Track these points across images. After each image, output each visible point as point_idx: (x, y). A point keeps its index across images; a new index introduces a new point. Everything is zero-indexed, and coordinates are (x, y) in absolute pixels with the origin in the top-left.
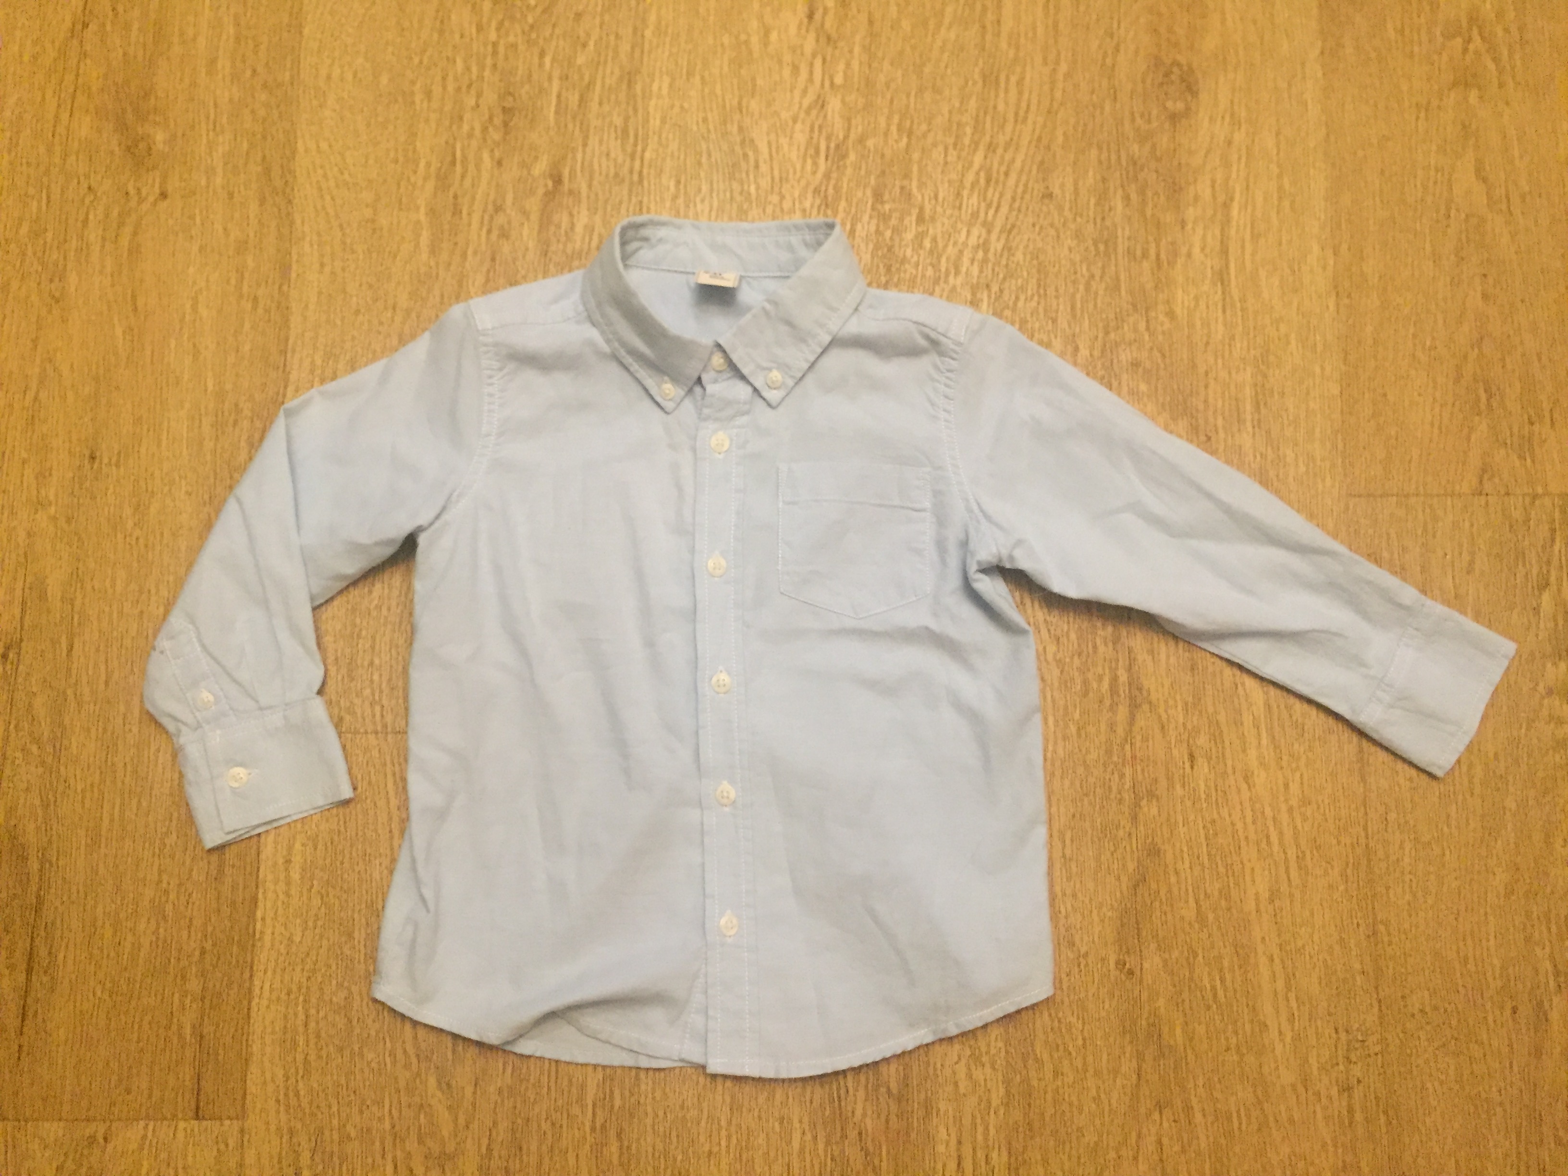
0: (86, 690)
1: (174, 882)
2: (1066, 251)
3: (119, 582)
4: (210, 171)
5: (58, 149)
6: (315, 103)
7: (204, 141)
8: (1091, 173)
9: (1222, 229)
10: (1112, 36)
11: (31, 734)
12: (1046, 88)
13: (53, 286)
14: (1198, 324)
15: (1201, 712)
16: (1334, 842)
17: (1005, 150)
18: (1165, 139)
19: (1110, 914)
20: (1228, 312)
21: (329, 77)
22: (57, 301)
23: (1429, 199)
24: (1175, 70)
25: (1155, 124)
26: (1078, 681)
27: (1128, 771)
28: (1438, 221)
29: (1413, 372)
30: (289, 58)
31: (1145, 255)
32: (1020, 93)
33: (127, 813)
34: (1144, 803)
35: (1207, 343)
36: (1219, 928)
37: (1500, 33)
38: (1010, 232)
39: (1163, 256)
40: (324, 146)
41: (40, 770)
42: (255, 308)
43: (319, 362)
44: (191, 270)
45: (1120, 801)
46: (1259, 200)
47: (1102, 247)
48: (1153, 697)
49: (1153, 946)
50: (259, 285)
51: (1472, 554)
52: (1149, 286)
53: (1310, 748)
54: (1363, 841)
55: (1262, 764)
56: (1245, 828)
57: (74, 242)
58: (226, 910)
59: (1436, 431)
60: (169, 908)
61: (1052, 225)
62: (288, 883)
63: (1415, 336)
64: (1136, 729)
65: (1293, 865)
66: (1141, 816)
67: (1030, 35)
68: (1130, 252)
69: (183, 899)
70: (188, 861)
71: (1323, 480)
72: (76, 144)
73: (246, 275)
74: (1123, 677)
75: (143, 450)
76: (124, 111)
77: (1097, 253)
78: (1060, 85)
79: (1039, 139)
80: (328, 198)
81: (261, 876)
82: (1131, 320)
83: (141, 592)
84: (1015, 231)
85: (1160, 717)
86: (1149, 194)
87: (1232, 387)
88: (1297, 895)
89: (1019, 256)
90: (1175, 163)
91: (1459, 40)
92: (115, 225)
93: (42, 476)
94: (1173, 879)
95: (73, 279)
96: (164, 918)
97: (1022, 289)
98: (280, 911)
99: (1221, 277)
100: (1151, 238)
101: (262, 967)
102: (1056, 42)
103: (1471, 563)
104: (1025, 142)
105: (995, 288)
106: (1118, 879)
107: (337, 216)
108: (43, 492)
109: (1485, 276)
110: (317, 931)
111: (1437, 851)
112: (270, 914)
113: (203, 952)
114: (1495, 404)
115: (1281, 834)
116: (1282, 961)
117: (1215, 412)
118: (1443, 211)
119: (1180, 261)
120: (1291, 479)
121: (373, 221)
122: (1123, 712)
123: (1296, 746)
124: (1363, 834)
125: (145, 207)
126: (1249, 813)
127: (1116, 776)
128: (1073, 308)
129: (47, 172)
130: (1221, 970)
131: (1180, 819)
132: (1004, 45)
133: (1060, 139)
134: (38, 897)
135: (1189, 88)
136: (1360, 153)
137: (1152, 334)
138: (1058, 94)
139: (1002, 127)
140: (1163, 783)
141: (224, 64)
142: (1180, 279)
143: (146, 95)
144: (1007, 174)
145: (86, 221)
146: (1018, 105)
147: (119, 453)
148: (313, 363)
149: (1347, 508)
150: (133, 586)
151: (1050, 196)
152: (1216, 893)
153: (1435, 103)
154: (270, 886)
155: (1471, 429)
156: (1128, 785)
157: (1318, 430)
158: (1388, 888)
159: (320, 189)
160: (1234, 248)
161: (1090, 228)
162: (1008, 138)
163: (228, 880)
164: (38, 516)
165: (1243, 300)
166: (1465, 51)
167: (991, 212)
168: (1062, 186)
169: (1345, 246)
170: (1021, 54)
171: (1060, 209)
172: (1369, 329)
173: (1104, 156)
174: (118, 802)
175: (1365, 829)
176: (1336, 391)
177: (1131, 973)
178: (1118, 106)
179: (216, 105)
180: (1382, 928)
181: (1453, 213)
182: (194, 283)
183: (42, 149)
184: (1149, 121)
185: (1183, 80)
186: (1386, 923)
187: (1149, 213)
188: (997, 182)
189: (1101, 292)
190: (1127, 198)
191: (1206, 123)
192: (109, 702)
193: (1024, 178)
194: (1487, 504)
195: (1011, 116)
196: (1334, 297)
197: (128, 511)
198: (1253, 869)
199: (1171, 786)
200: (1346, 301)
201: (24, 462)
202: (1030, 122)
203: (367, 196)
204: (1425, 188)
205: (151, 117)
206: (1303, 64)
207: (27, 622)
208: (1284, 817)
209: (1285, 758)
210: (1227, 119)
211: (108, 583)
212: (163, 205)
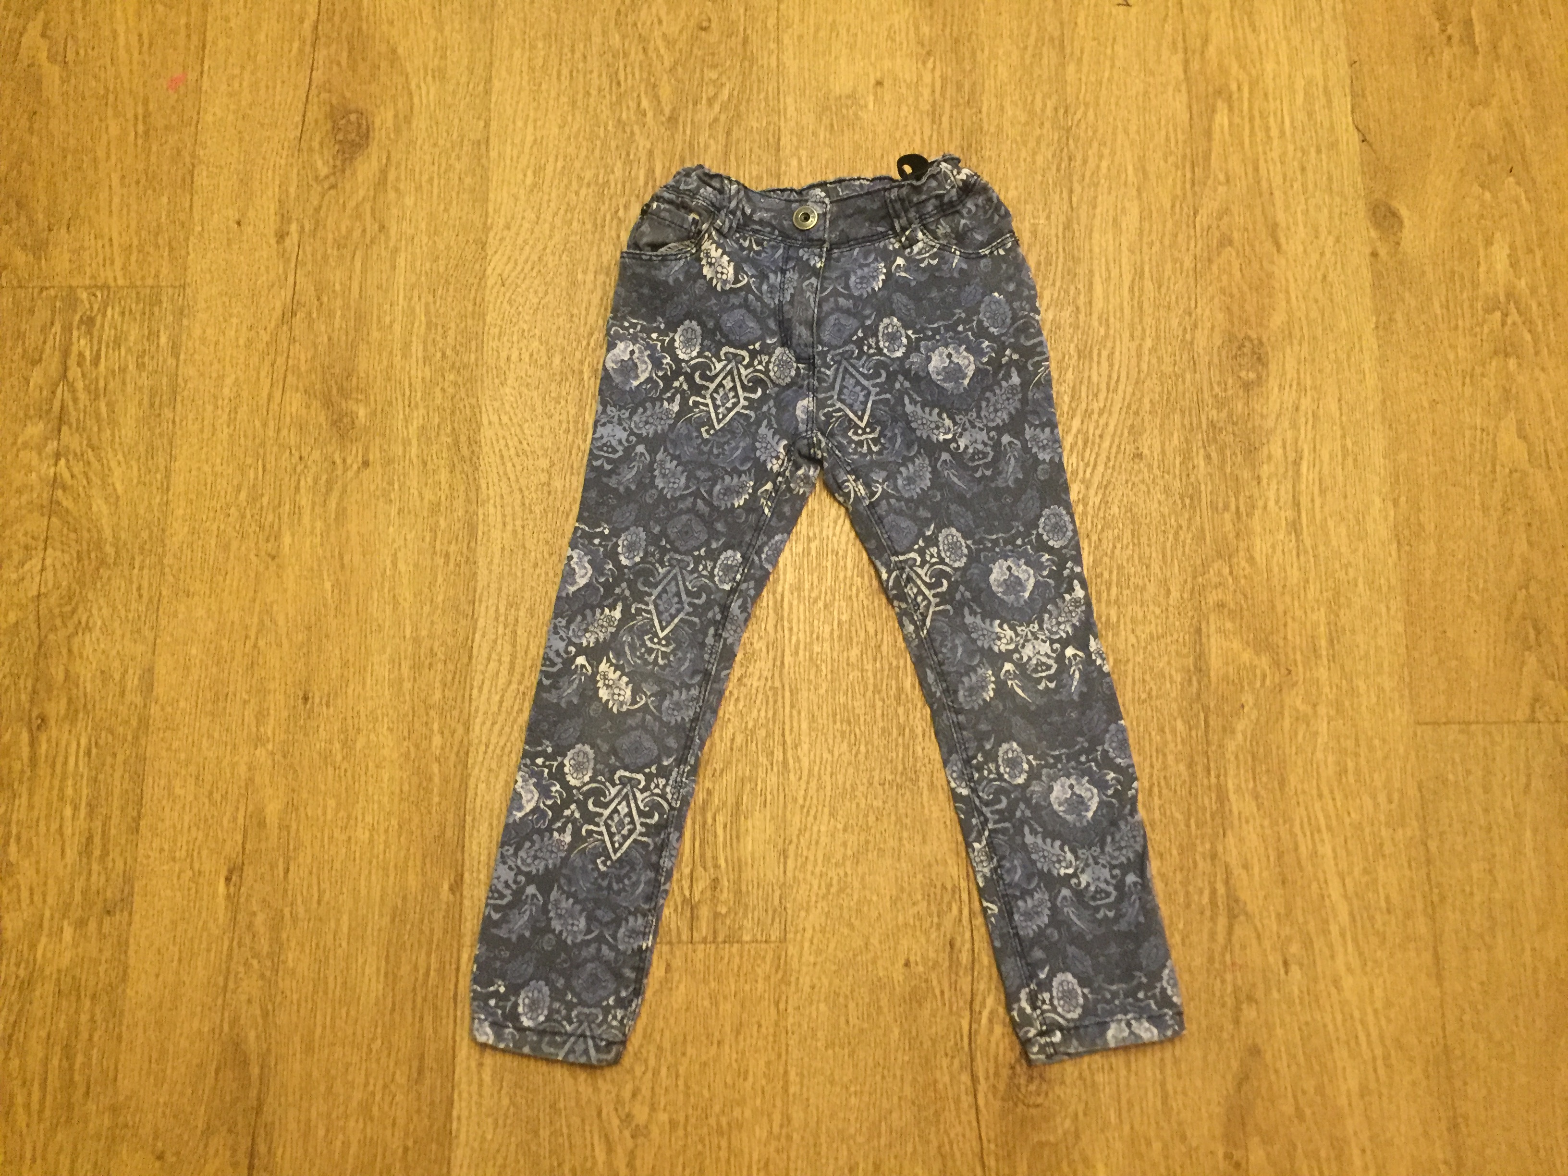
0: (301, 910)
1: (380, 1083)
2: (1156, 505)
3: (329, 811)
4: (406, 443)
5: (271, 424)
6: (497, 381)
7: (401, 416)
8: (1176, 435)
9: (1294, 487)
10: (1190, 315)
11: (252, 948)
12: (1134, 361)
13: (270, 545)
14: (1276, 569)
15: (1292, 924)
16: (1416, 1041)
17: (1100, 414)
18: (1240, 406)
19: (1217, 1110)
20: (1302, 558)
21: (508, 359)
22: (273, 558)
23: (1477, 455)
24: (1247, 344)
25: (1230, 392)
26: (1182, 894)
27: (1229, 977)
28: (1485, 476)
29: (1469, 612)
30: (473, 343)
31: (1226, 508)
32: (1111, 366)
33: (338, 1021)
34: (1244, 1006)
35: (1284, 586)
36: (1316, 1123)
37: (1534, 307)
38: (1106, 487)
39: (1242, 509)
40: (505, 419)
41: (260, 983)
42: (446, 563)
43: (502, 610)
44: (391, 529)
45: (1223, 1005)
46: (1326, 457)
47: (1187, 501)
48: (1249, 908)
49: (1256, 1139)
50: (450, 543)
51: (1529, 776)
52: (1231, 536)
53: (1392, 955)
54: (1441, 1041)
55: (1349, 970)
56: (1336, 1029)
57: (287, 506)
58: (426, 1109)
59: (1491, 664)
60: (375, 1110)
61: (1143, 482)
62: (481, 1085)
63: (1469, 580)
64: (1235, 939)
65: (1380, 1063)
66: (1242, 1019)
67: (1118, 315)
68: (1213, 506)
69: (388, 1099)
70: (392, 1064)
71: (1393, 711)
72: (288, 419)
73: (439, 534)
74: (1221, 890)
75: (350, 691)
76: (330, 392)
77: (1184, 506)
78: (1146, 358)
79: (1129, 406)
80: (509, 465)
81: (456, 1076)
82: (1216, 566)
83: (349, 817)
84: (1111, 487)
85: (1256, 929)
86: (1228, 452)
87: (1309, 625)
88: (1385, 1091)
89: (1115, 510)
90: (1250, 425)
91: (1498, 314)
92: (324, 490)
93: (261, 716)
94: (1273, 1077)
95: (287, 540)
96: (372, 1119)
97: (1119, 538)
98: (474, 1110)
99: (1295, 527)
100: (1231, 493)
101: (458, 1163)
102: (1141, 321)
103: (1528, 786)
104: (1116, 408)
105: (1094, 538)
106: (1224, 1077)
107: (517, 481)
108: (262, 729)
109: (1529, 524)
110: (508, 1129)
111: (1508, 1048)
112: (464, 1113)
113: (406, 1149)
114: (1542, 641)
115: (1368, 1035)
116: (1373, 1151)
117: (1294, 648)
118: (1489, 467)
119: (1258, 512)
120: (1364, 708)
121: (549, 485)
122: (1222, 921)
123: (1379, 953)
124: (1441, 1034)
125: (350, 474)
126: (1339, 1018)
127: (1218, 980)
128: (1164, 555)
129: (263, 444)
130: (1318, 1161)
131: (1278, 1021)
132: (1095, 323)
133: (1147, 406)
134: (259, 1099)
135: (1259, 359)
136: (1414, 416)
137: (1236, 579)
138: (1144, 367)
139: (1096, 395)
140: (1261, 986)
141: (416, 348)
142: (1258, 529)
143: (349, 376)
144: (1101, 436)
145: (297, 489)
146: (1110, 377)
147: (329, 695)
148: (497, 610)
149: (1415, 734)
150: (342, 814)
151: (1139, 456)
152: (1312, 1090)
153: (1478, 370)
154: (464, 1086)
155: (1523, 663)
156: (1230, 989)
157: (1386, 664)
158: (1465, 1084)
159: (502, 457)
160: (1304, 500)
161: (1177, 483)
162: (1102, 405)
163: (428, 1082)
164: (258, 752)
165: (1315, 547)
166: (1504, 324)
167: (1089, 471)
168: (1150, 447)
169: (1403, 499)
170: (1112, 332)
171: (1150, 467)
172: (1428, 574)
173: (1186, 422)
174: (329, 1011)
175: (1444, 1028)
176: (1400, 628)
177: (1237, 1165)
178: (1198, 376)
179: (410, 385)
180: (1460, 1120)
181: (1498, 468)
182: (394, 541)
183: (258, 424)
184: (1226, 390)
185: (1254, 353)
186: (1466, 1118)
187: (1228, 471)
188: (1093, 443)
189: (1189, 541)
190: (1208, 457)
191: (1276, 389)
192: (321, 919)
193: (1117, 441)
194: (1540, 732)
195: (1103, 386)
196: (1395, 546)
197: (337, 746)
198: (1344, 1068)
199: (1267, 992)
200: (1407, 548)
201: (245, 702)
202: (1120, 392)
203: (544, 463)
204: (1472, 445)
205: (354, 395)
206: (1360, 338)
207: (248, 847)
208: (1370, 1018)
209: (1370, 964)
210: (1294, 387)
211: (320, 812)
212: (366, 473)
